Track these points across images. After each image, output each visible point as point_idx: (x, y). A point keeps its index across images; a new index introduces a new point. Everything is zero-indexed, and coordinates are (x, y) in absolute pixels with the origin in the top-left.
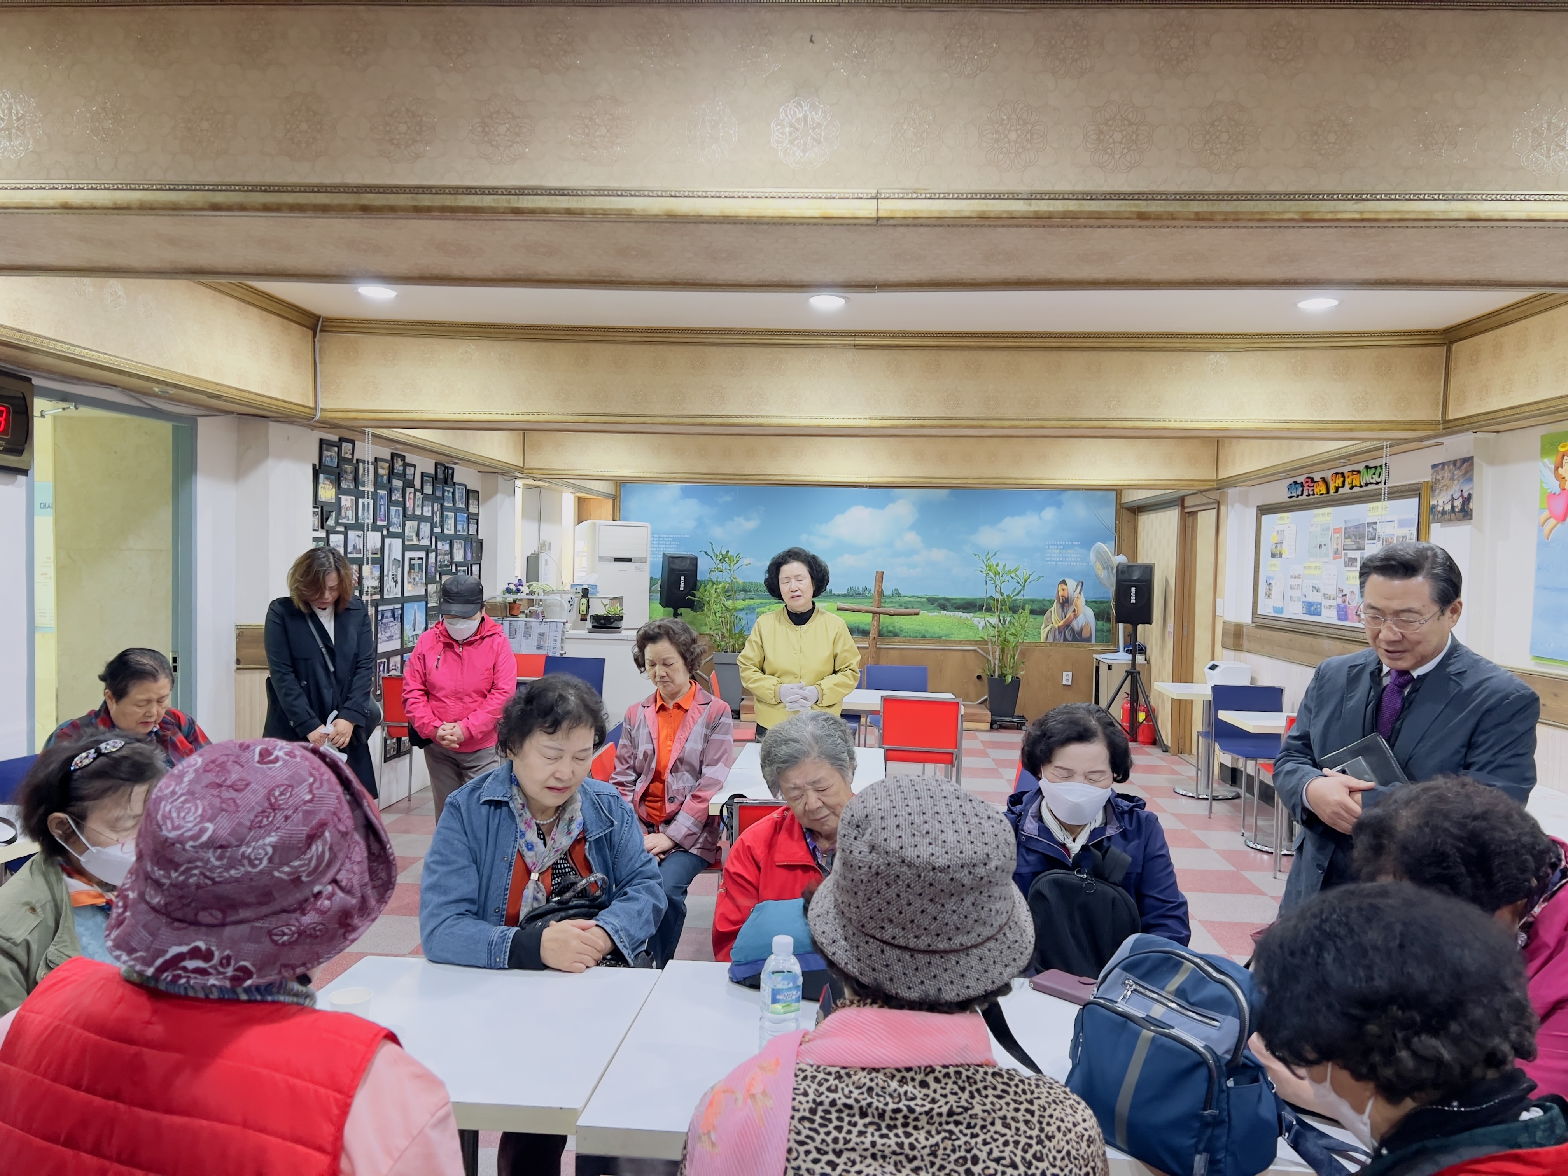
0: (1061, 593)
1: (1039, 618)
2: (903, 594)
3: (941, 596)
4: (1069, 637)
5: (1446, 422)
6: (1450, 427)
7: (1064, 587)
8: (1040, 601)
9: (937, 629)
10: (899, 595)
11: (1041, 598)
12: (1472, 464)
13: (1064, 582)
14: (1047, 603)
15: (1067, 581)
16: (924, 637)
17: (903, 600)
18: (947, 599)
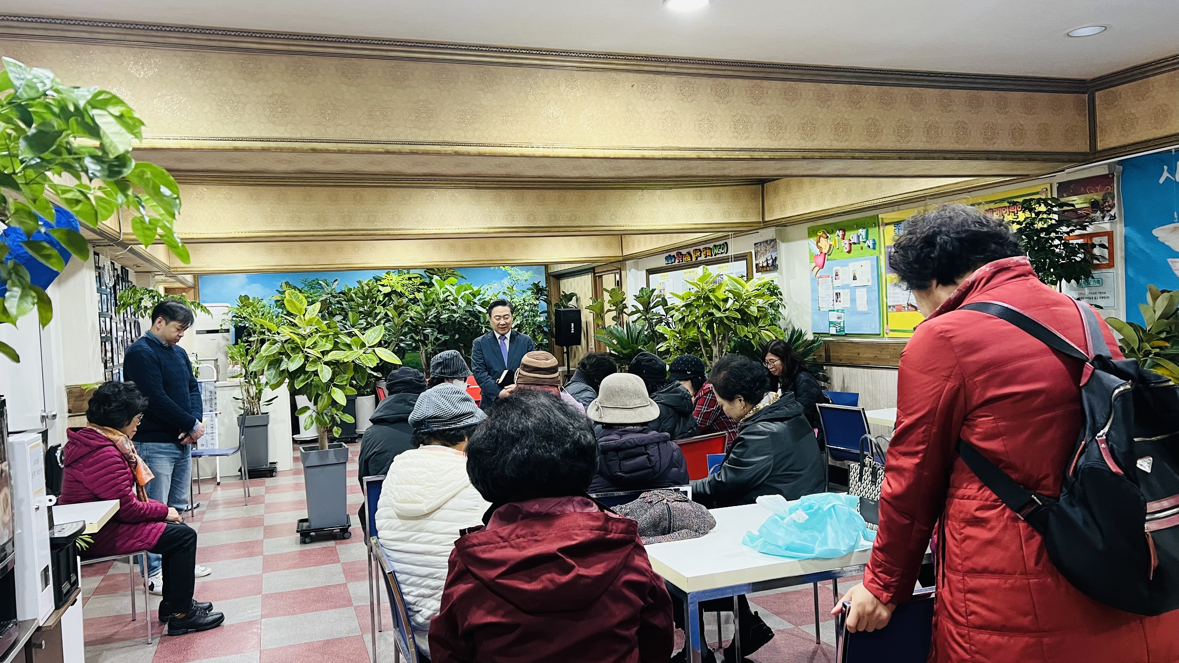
5: (764, 222)
6: (766, 225)
12: (776, 242)
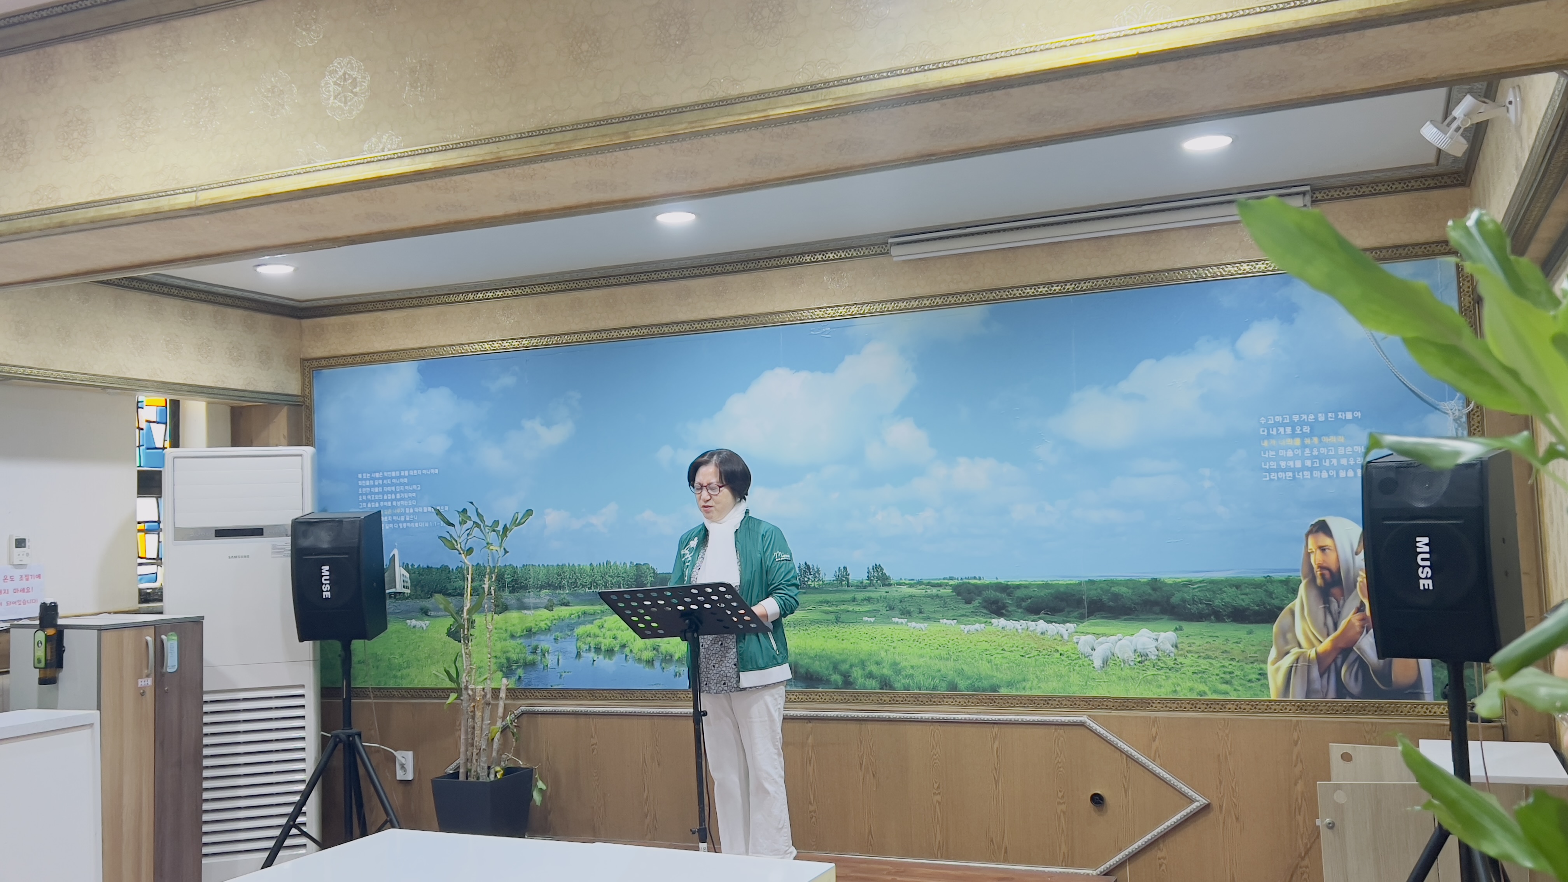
0: (1316, 559)
1: (1260, 632)
2: (894, 577)
3: (989, 579)
4: (1353, 686)
7: (1326, 541)
8: (1257, 585)
9: (984, 668)
10: (885, 581)
11: (1259, 576)
13: (1322, 528)
14: (1279, 590)
15: (1333, 522)
16: (953, 687)
17: (895, 592)
18: (1005, 588)
